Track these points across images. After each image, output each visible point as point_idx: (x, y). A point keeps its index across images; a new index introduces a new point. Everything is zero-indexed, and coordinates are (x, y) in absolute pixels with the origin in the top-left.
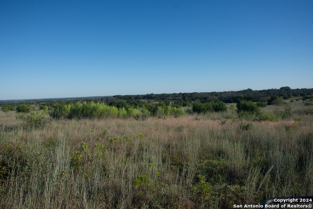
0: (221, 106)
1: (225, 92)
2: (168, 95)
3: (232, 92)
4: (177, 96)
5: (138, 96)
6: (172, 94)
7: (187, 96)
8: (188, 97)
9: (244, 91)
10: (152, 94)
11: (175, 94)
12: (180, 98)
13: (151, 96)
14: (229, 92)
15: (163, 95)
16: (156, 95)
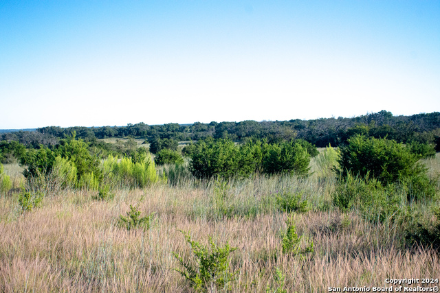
0: (289, 156)
1: (322, 121)
2: (182, 128)
3: (340, 119)
4: (203, 130)
5: (104, 128)
6: (190, 126)
7: (226, 128)
8: (229, 132)
9: (370, 118)
10: (142, 125)
11: (197, 124)
12: (211, 133)
13: (137, 129)
14: (333, 119)
15: (168, 126)
16: (152, 127)
